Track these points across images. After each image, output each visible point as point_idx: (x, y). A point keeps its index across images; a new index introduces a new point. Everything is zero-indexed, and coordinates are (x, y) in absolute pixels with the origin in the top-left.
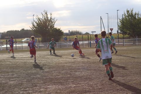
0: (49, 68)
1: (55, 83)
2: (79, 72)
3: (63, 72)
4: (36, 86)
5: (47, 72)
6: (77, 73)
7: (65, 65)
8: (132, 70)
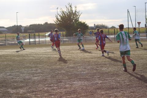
0: (74, 64)
1: (80, 79)
2: (106, 67)
3: (89, 67)
4: (61, 82)
5: (72, 68)
6: (104, 69)
7: (91, 60)
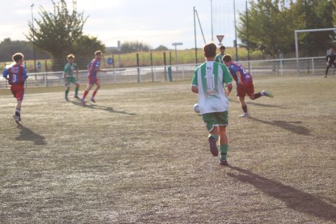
0: (72, 132)
1: (84, 169)
2: (143, 140)
3: (105, 140)
4: (40, 176)
5: (66, 142)
6: (139, 144)
7: (110, 123)
8: (269, 134)
